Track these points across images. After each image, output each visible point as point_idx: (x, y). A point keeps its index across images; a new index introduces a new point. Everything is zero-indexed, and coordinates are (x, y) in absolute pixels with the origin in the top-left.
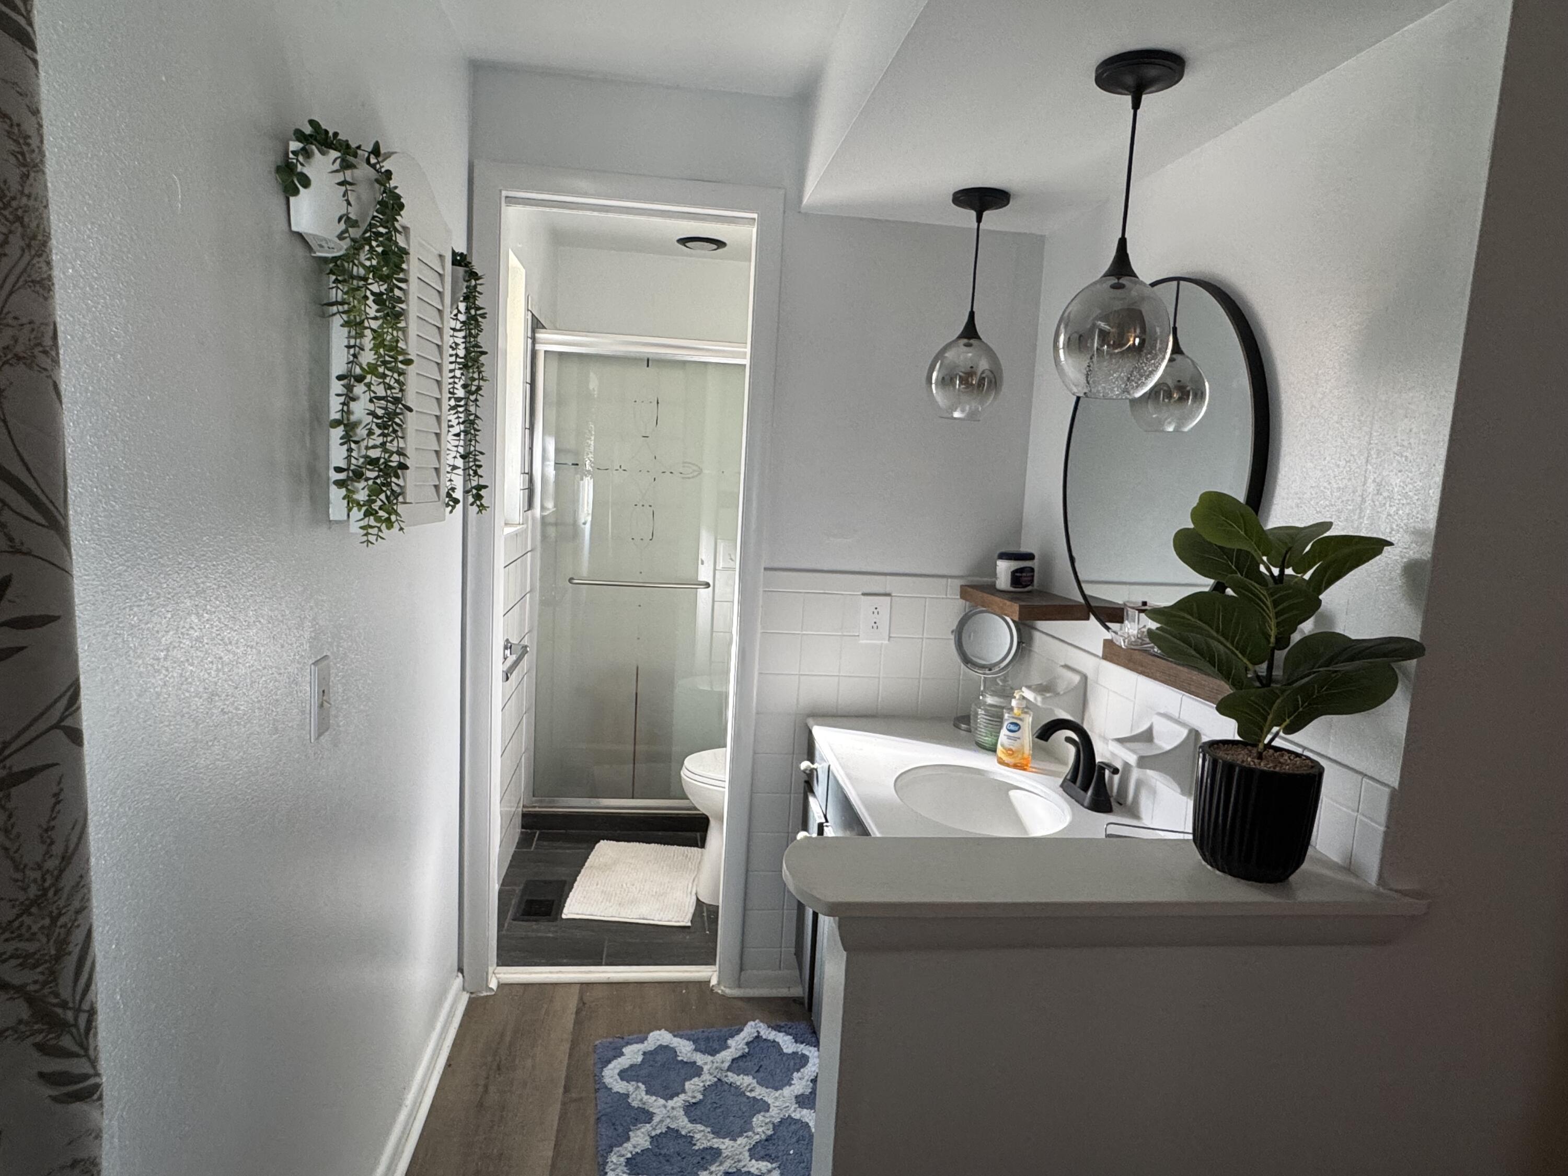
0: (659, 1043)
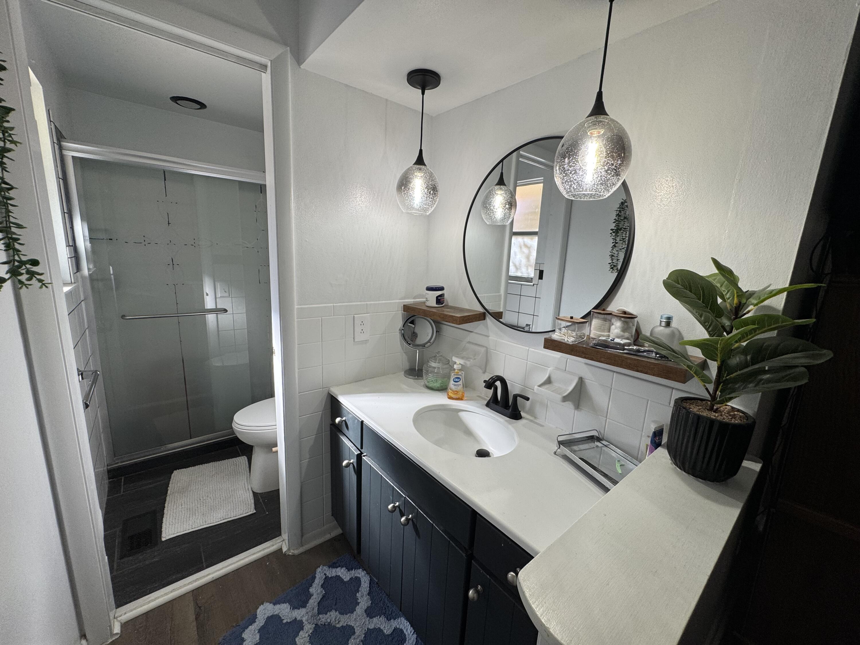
0: (266, 617)
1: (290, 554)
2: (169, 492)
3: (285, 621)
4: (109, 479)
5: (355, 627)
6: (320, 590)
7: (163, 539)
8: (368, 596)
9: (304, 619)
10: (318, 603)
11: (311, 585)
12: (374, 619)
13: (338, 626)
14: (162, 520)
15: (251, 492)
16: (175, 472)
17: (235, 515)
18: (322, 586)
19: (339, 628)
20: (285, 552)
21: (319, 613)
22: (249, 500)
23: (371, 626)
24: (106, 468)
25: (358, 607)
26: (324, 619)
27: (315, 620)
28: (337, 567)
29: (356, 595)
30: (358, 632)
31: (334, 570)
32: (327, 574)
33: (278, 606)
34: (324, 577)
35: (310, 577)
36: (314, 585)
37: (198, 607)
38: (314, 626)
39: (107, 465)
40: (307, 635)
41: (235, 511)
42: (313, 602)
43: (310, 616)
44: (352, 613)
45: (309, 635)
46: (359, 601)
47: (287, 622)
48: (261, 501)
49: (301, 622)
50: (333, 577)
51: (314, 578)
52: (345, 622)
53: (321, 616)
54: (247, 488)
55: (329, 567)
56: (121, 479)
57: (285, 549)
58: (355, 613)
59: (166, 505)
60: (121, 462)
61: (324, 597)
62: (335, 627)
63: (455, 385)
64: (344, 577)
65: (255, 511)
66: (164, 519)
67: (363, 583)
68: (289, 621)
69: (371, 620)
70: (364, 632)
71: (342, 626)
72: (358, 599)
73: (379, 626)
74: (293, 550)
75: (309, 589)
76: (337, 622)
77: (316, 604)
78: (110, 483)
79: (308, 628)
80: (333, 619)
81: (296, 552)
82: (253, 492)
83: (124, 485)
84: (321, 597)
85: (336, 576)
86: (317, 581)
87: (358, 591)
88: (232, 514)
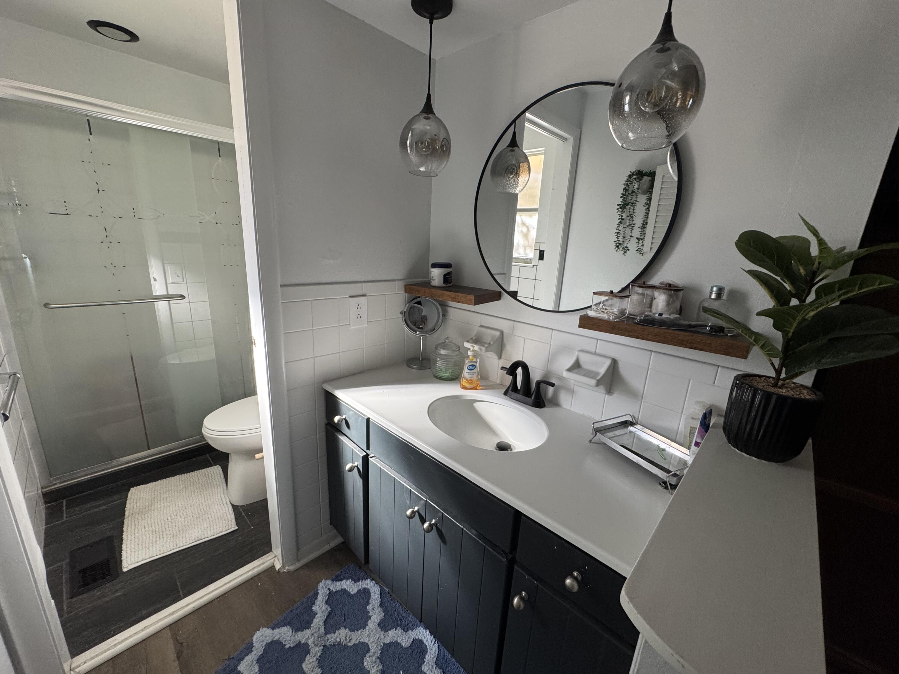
0: (264, 643)
1: (285, 570)
2: (127, 513)
3: (287, 647)
4: (46, 503)
5: (369, 644)
6: (324, 607)
7: (125, 570)
8: (380, 608)
9: (310, 642)
10: (324, 622)
11: (314, 603)
12: (390, 632)
13: (349, 644)
14: (121, 547)
15: (230, 506)
16: (133, 490)
17: (212, 534)
18: (327, 602)
19: (351, 647)
20: (279, 569)
21: (326, 633)
22: (228, 515)
23: (387, 641)
24: (40, 491)
25: (370, 621)
26: (333, 638)
27: (323, 642)
28: (341, 580)
29: (366, 608)
30: (373, 648)
31: (338, 583)
32: (331, 588)
33: (277, 631)
34: (328, 592)
35: (312, 593)
36: (318, 602)
37: (178, 643)
38: (322, 647)
39: (42, 488)
40: (315, 659)
41: (212, 529)
42: (318, 621)
43: (316, 638)
44: (364, 628)
45: (317, 659)
46: (370, 614)
47: (290, 647)
48: (243, 514)
49: (306, 644)
50: (338, 591)
51: (316, 595)
52: (357, 640)
53: (329, 636)
54: (224, 502)
55: (333, 581)
56: (62, 502)
57: (278, 566)
58: (367, 628)
59: (125, 529)
60: (60, 483)
61: (330, 614)
62: (346, 646)
63: (469, 373)
64: (351, 590)
65: (237, 528)
66: (124, 546)
67: (372, 594)
68: (292, 646)
69: (386, 634)
70: (379, 648)
71: (354, 644)
72: (369, 613)
73: (395, 639)
74: (288, 566)
75: (311, 607)
76: (348, 640)
77: (322, 623)
78: (47, 508)
79: (316, 651)
80: (344, 638)
81: (292, 568)
82: (233, 506)
83: (67, 508)
84: (326, 614)
85: (342, 589)
86: (320, 597)
87: (368, 604)
88: (209, 533)
